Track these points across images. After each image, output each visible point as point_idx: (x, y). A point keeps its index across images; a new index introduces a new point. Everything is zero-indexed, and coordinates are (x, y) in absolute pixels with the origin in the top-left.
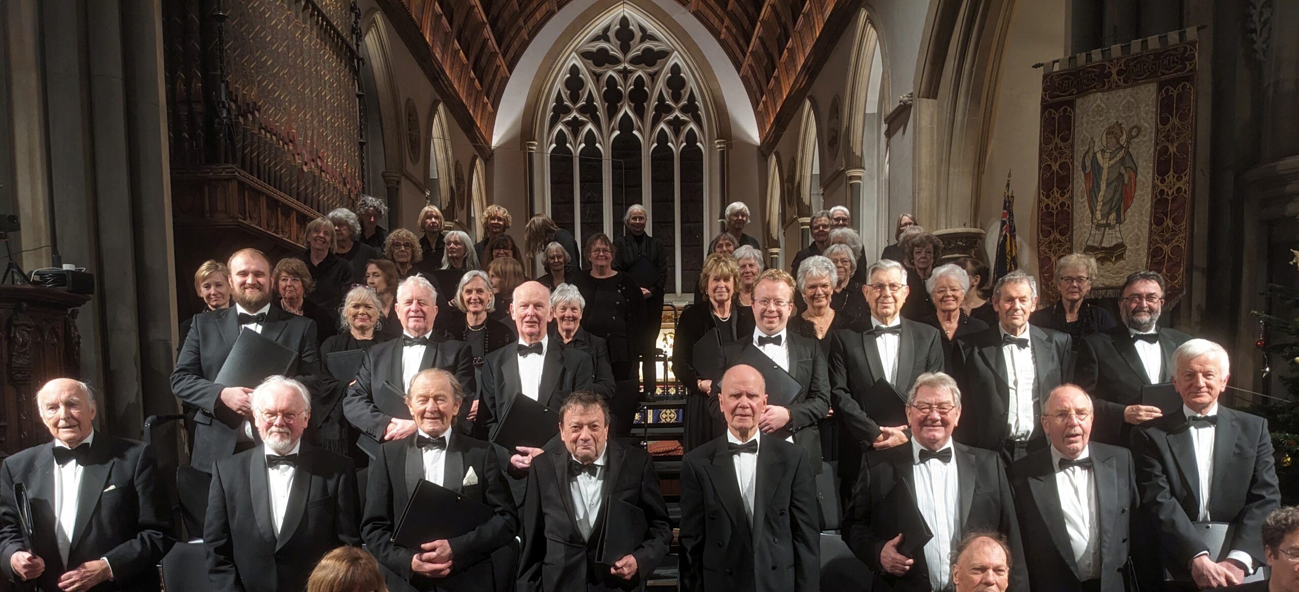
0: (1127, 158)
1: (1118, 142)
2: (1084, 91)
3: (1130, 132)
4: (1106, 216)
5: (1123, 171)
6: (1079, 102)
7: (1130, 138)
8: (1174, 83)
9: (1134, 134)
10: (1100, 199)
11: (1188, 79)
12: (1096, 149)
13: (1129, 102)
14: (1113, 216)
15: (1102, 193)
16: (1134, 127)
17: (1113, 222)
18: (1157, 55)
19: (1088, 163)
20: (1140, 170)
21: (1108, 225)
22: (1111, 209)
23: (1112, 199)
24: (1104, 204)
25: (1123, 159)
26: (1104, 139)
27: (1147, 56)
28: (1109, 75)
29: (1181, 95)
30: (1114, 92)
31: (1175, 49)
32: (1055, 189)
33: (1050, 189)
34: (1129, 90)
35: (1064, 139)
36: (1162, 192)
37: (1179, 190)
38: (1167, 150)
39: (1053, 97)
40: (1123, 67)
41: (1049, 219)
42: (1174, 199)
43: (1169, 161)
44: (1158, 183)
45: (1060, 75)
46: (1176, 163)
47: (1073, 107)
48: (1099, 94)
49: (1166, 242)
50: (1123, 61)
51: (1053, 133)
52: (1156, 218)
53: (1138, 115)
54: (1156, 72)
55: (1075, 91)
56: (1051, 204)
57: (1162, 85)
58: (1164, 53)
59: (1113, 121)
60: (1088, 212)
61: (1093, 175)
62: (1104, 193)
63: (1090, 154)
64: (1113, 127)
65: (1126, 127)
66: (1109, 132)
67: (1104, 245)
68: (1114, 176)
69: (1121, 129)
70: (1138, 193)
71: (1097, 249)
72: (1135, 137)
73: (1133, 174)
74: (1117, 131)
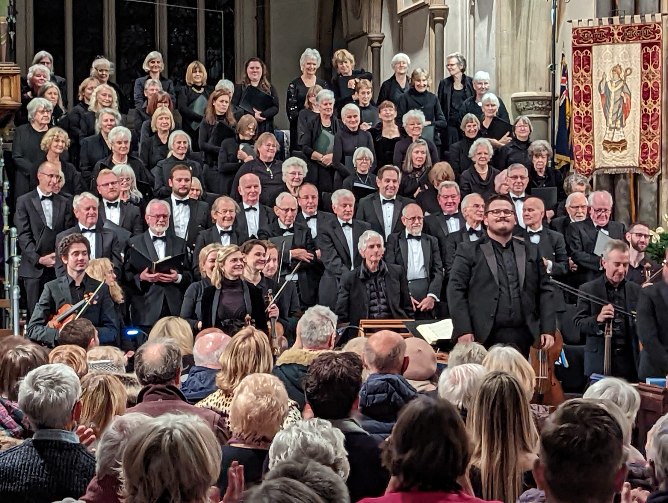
0: (625, 87)
1: (619, 77)
2: (597, 42)
3: (626, 71)
4: (615, 122)
6: (595, 48)
7: (626, 75)
8: (650, 45)
9: (628, 72)
10: (611, 111)
12: (607, 80)
13: (625, 53)
14: (619, 122)
15: (612, 107)
16: (629, 69)
17: (619, 126)
18: (640, 27)
19: (603, 88)
20: (632, 95)
21: (616, 128)
22: (617, 118)
23: (617, 112)
24: (613, 115)
25: (622, 87)
26: (611, 74)
27: (634, 27)
28: (613, 35)
29: (654, 53)
30: (616, 46)
31: (650, 25)
32: (582, 102)
33: (579, 102)
34: (625, 45)
35: (587, 71)
36: (646, 110)
37: (655, 109)
38: (647, 85)
39: (579, 43)
40: (621, 31)
41: (579, 121)
42: (653, 115)
43: (648, 91)
44: (643, 104)
45: (582, 30)
46: (652, 93)
47: (591, 50)
48: (608, 46)
49: (650, 140)
50: (621, 27)
51: (580, 66)
52: (643, 125)
53: (630, 61)
54: (639, 37)
55: (592, 41)
56: (580, 111)
57: (643, 45)
58: (643, 26)
59: (616, 64)
60: (604, 119)
61: (606, 96)
62: (612, 108)
63: (604, 82)
64: (616, 67)
65: (624, 68)
66: (614, 70)
67: (615, 140)
68: (618, 97)
69: (621, 69)
70: (632, 109)
71: (610, 142)
72: (629, 75)
73: (629, 98)
74: (619, 70)
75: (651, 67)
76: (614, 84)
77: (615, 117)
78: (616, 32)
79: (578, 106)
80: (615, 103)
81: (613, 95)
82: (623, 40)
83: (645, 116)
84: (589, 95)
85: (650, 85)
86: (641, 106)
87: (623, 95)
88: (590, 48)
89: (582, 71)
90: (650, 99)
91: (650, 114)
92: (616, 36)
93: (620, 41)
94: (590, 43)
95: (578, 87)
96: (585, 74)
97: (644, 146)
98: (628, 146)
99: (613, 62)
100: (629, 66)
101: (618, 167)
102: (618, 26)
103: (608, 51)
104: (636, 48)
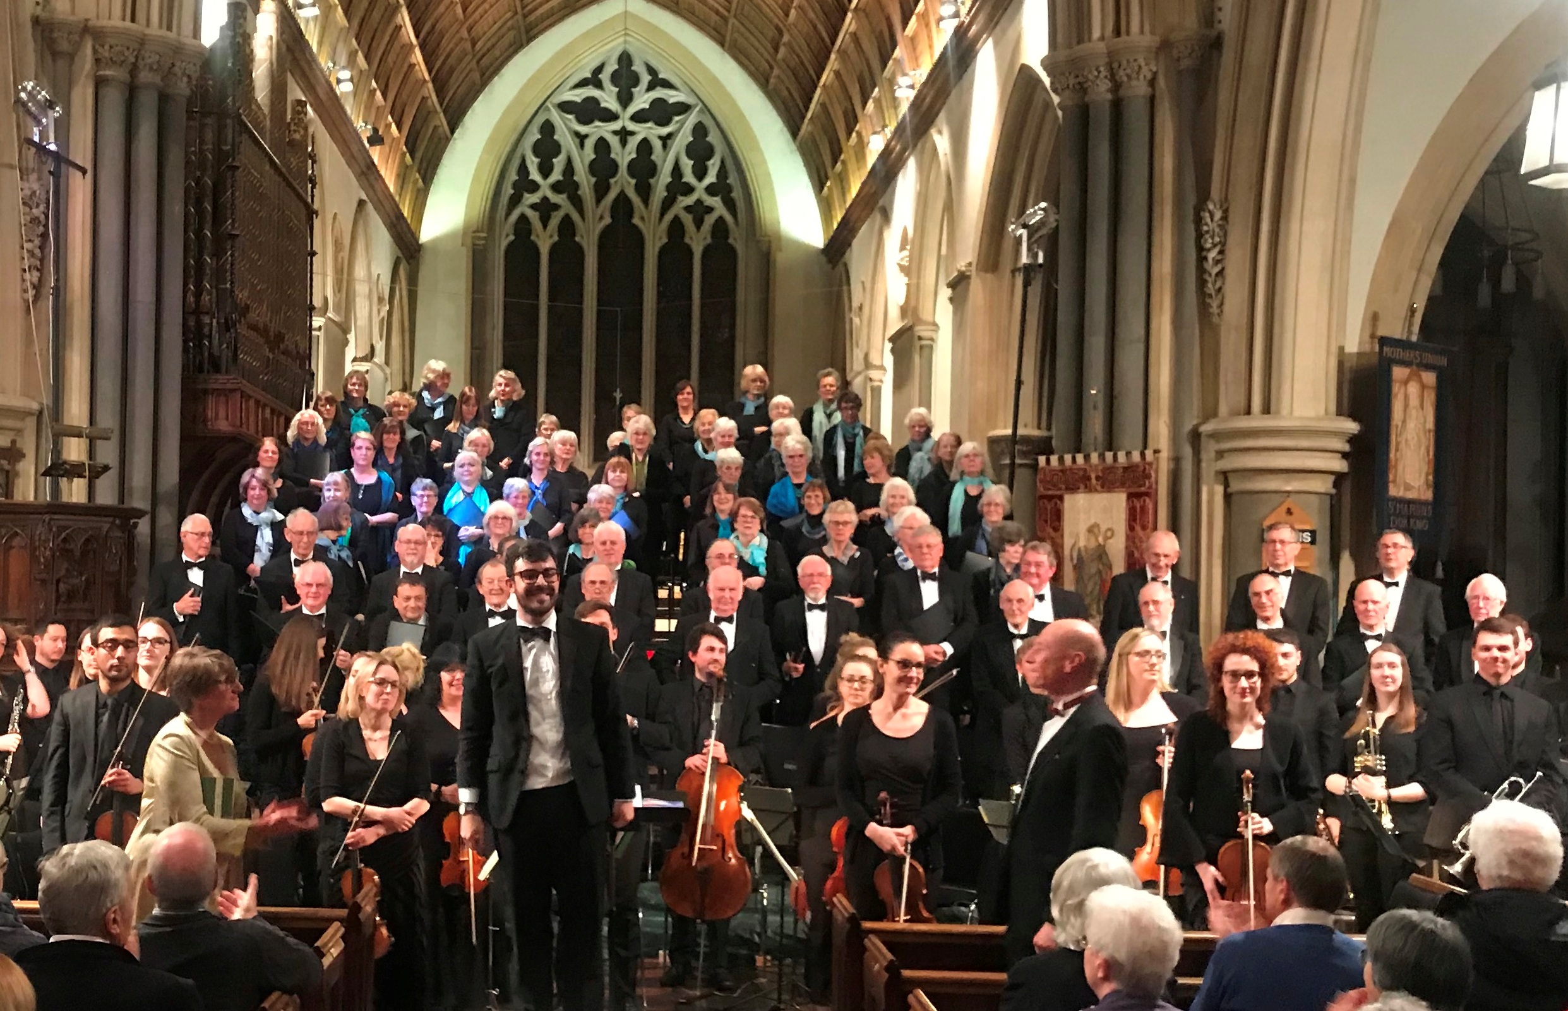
0: (1104, 555)
1: (1097, 542)
2: (1073, 489)
3: (1106, 532)
5: (1101, 567)
6: (1068, 498)
7: (1106, 539)
8: (1138, 495)
9: (1109, 534)
11: (1147, 494)
12: (1081, 547)
13: (1105, 506)
14: (1094, 607)
16: (1109, 529)
18: (1125, 469)
19: (1075, 556)
20: (1114, 568)
22: (1092, 601)
23: (1093, 592)
25: (1100, 556)
26: (1086, 537)
27: (1118, 469)
28: (1089, 479)
29: (1142, 508)
30: (1094, 495)
31: (1138, 467)
34: (1105, 495)
35: (1056, 530)
38: (1133, 554)
39: (1046, 490)
40: (1100, 474)
45: (1051, 471)
47: (1062, 501)
48: (1082, 495)
50: (1100, 469)
51: (1046, 522)
54: (1125, 483)
55: (1063, 487)
57: (1130, 496)
58: (1129, 468)
59: (1092, 521)
61: (1078, 567)
63: (1077, 548)
64: (1093, 526)
65: (1103, 528)
66: (1090, 530)
68: (1094, 571)
69: (1099, 529)
72: (1111, 537)
74: (1096, 530)
75: (1138, 528)
76: (1089, 551)
78: (1093, 476)
80: (1090, 579)
81: (1087, 566)
82: (1103, 487)
88: (1061, 498)
89: (1050, 530)
92: (1094, 481)
93: (1099, 488)
94: (1061, 490)
102: (1096, 467)
103: (1082, 502)
104: (1118, 501)
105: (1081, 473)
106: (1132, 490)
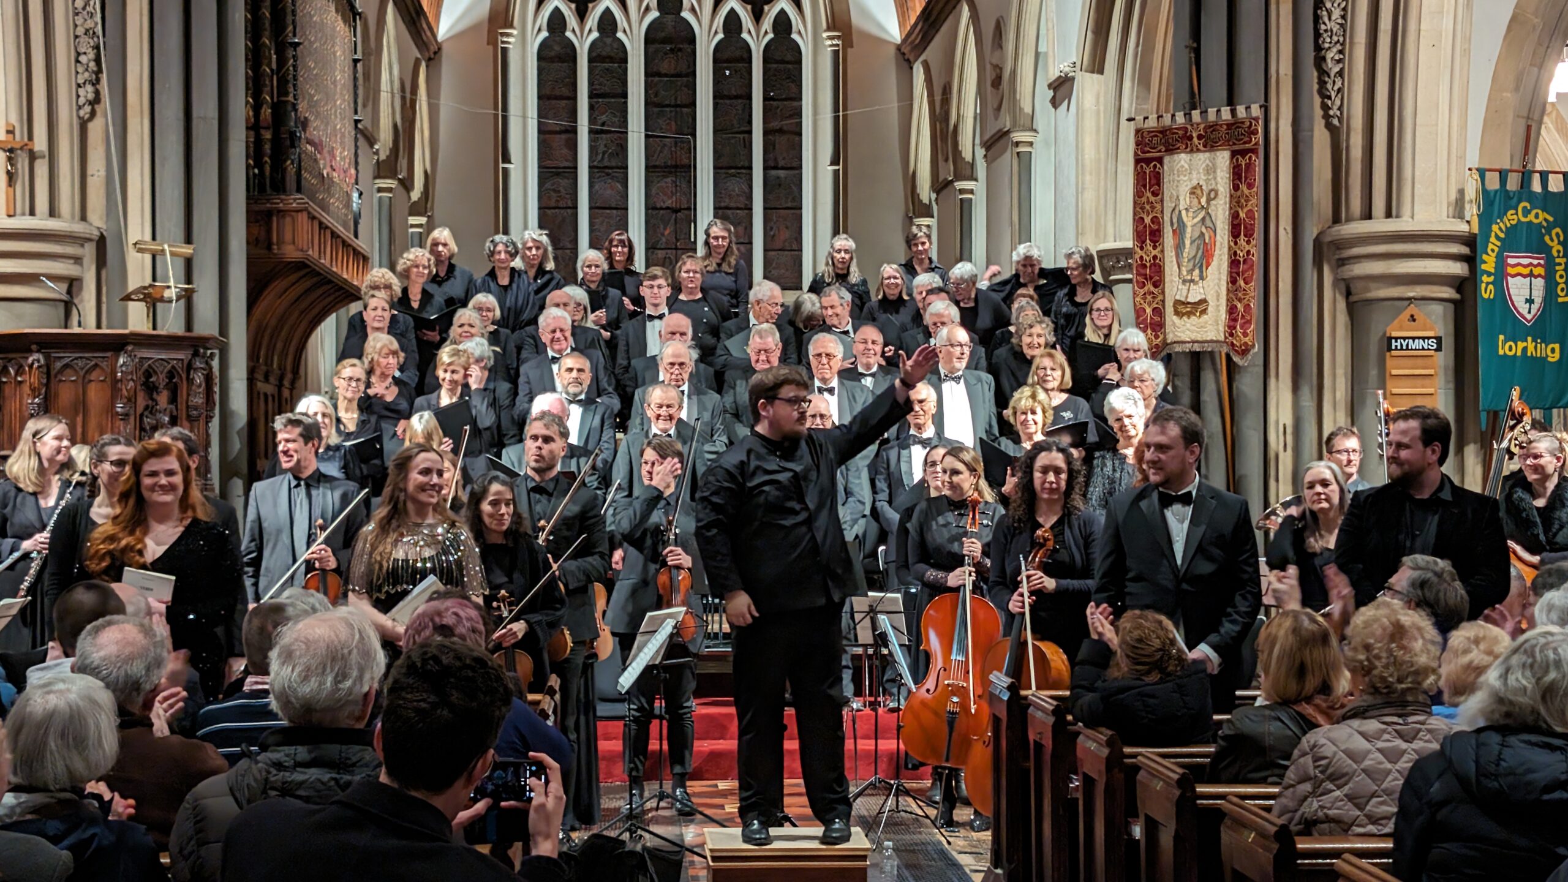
0: (1208, 218)
1: (1200, 203)
2: (1171, 150)
3: (1209, 194)
4: (1191, 271)
6: (1167, 159)
8: (1243, 153)
9: (1212, 196)
10: (1185, 255)
11: (1253, 152)
12: (1181, 207)
13: (1207, 166)
14: (1197, 272)
15: (1186, 250)
16: (1212, 190)
17: (1197, 279)
18: (1229, 126)
19: (1175, 220)
20: (1218, 231)
21: (1192, 281)
22: (1194, 266)
23: (1195, 257)
24: (1189, 261)
25: (1203, 219)
26: (1188, 199)
27: (1221, 125)
28: (1191, 138)
29: (1248, 166)
30: (1195, 155)
31: (1243, 123)
32: (1148, 241)
33: (1144, 242)
34: (1207, 155)
35: (1155, 194)
36: (1235, 253)
37: (1248, 252)
38: (1238, 215)
39: (1144, 152)
40: (1202, 133)
41: (1142, 271)
42: (1245, 261)
43: (1240, 225)
44: (1232, 244)
45: (1149, 132)
46: (1245, 228)
47: (1161, 163)
48: (1183, 155)
49: (1240, 300)
50: (1202, 126)
51: (1145, 187)
52: (1231, 277)
53: (1215, 178)
54: (1228, 141)
55: (1163, 149)
56: (1145, 257)
57: (1234, 154)
58: (1234, 124)
59: (1195, 182)
60: (1176, 267)
61: (1179, 231)
62: (1188, 250)
63: (1177, 211)
64: (1195, 188)
65: (1206, 189)
66: (1192, 192)
67: (1189, 300)
68: (1197, 234)
69: (1202, 190)
70: (1217, 252)
71: (1183, 303)
72: (1214, 199)
73: (1212, 234)
74: (1198, 192)
75: (1243, 187)
76: (1191, 214)
77: (1191, 264)
78: (1195, 135)
79: (1142, 248)
80: (1192, 242)
81: (1189, 230)
82: (1205, 146)
83: (1234, 263)
84: (1159, 231)
85: (1242, 215)
86: (1230, 248)
87: (1204, 230)
88: (1160, 160)
89: (1149, 194)
90: (1242, 236)
91: (1241, 260)
92: (1195, 140)
93: (1201, 147)
94: (1160, 151)
95: (1142, 219)
96: (1152, 199)
97: (1232, 310)
98: (1210, 309)
99: (1191, 180)
100: (1213, 186)
101: (1194, 342)
102: (1198, 124)
103: (1182, 162)
104: (1223, 158)
105: (1181, 132)
106: (1236, 148)
